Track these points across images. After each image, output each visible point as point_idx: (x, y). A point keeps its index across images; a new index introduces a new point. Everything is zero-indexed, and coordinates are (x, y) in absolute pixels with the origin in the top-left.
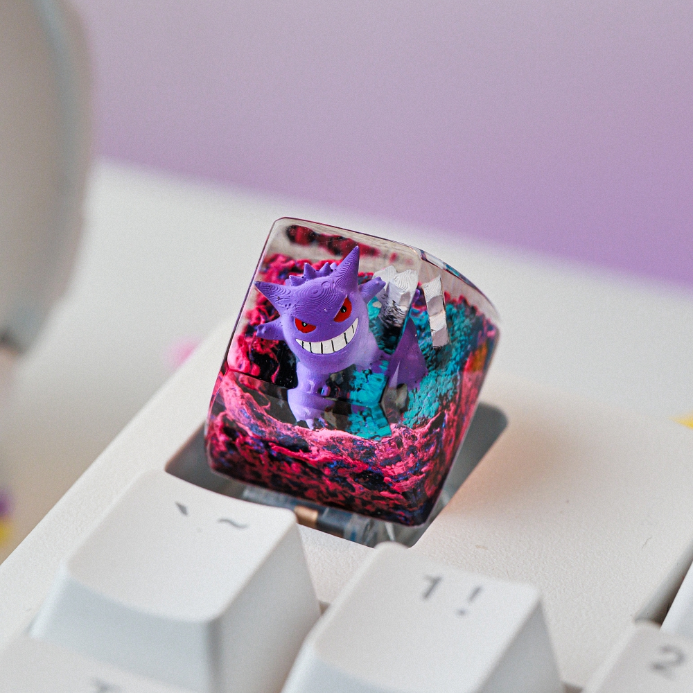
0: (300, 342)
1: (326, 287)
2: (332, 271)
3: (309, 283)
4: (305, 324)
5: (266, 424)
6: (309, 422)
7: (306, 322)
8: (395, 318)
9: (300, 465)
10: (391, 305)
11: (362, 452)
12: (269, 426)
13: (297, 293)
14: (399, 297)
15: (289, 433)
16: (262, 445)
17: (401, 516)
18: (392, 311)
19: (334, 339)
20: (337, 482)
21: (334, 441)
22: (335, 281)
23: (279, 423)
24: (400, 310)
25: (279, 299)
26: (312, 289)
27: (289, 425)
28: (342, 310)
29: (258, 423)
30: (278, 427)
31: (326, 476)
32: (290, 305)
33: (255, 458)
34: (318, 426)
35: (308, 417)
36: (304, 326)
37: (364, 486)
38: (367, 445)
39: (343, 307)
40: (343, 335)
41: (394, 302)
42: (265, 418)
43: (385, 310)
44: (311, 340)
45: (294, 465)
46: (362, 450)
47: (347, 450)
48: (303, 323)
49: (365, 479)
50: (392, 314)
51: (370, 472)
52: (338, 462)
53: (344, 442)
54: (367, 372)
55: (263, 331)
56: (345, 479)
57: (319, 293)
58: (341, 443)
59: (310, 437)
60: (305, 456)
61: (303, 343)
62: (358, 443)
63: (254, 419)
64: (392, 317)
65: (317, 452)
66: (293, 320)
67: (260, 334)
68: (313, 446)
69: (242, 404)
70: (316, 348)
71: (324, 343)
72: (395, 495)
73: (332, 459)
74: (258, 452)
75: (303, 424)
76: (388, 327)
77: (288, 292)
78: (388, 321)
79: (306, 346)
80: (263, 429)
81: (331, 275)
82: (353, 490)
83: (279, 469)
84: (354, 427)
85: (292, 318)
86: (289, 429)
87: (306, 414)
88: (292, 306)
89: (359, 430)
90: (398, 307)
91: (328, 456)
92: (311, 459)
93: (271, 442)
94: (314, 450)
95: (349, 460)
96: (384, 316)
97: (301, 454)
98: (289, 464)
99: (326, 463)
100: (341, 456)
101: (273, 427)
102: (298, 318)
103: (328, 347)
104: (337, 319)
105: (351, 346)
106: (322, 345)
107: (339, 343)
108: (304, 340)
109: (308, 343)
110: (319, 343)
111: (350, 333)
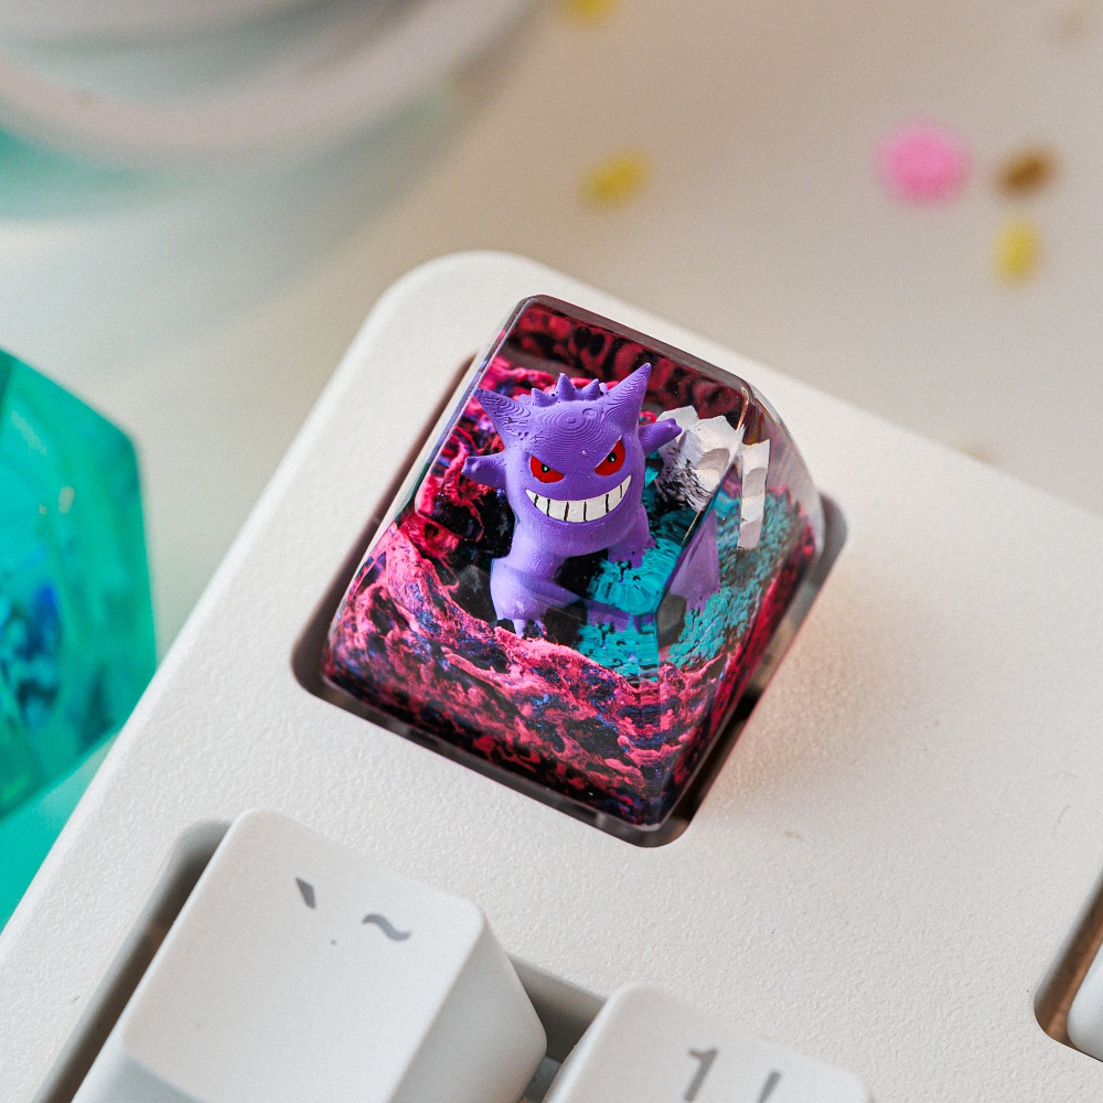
0: (532, 495)
1: (591, 416)
2: (602, 394)
3: (562, 406)
4: (546, 469)
5: (446, 614)
6: (519, 624)
8: (683, 486)
9: (483, 691)
10: (681, 466)
11: (593, 687)
12: (450, 618)
13: (541, 418)
14: (700, 457)
15: (480, 636)
16: (428, 647)
17: (625, 803)
18: (682, 475)
19: (588, 501)
20: (538, 730)
21: (554, 661)
22: (605, 410)
23: (467, 618)
24: (695, 475)
25: (511, 421)
27: (483, 624)
28: (609, 458)
29: (434, 612)
30: (465, 623)
31: (522, 718)
32: (526, 434)
33: (410, 668)
34: (531, 632)
35: (518, 616)
36: (543, 470)
37: (582, 745)
38: (605, 677)
39: (612, 454)
40: (604, 496)
41: (689, 462)
42: (446, 605)
43: (669, 473)
44: (551, 496)
45: (473, 690)
46: (595, 684)
47: (570, 680)
48: (543, 466)
49: (585, 733)
50: (680, 481)
51: (600, 723)
52: (550, 697)
53: (569, 666)
54: (624, 565)
55: (474, 467)
56: (552, 728)
57: (576, 425)
58: (564, 667)
59: (515, 649)
60: (498, 678)
61: (537, 498)
62: (592, 671)
63: (430, 604)
64: (680, 485)
65: (519, 675)
66: (527, 460)
67: (469, 471)
68: (516, 663)
69: (416, 576)
70: (557, 510)
71: (572, 504)
72: (630, 768)
73: (543, 691)
74: (418, 659)
76: (666, 500)
78: (669, 490)
79: (542, 504)
80: (440, 623)
81: (600, 400)
82: (562, 747)
83: (445, 693)
86: (481, 630)
87: (517, 609)
88: (529, 436)
90: (693, 470)
91: (536, 685)
92: (507, 686)
93: (446, 645)
94: (515, 671)
95: (571, 696)
96: (666, 482)
97: (491, 674)
98: (466, 687)
99: (530, 696)
100: (559, 688)
101: (456, 622)
102: (537, 456)
103: (577, 511)
104: (600, 470)
105: (613, 518)
106: (567, 507)
107: (596, 508)
108: (539, 493)
109: (546, 499)
110: (564, 503)
111: (615, 497)
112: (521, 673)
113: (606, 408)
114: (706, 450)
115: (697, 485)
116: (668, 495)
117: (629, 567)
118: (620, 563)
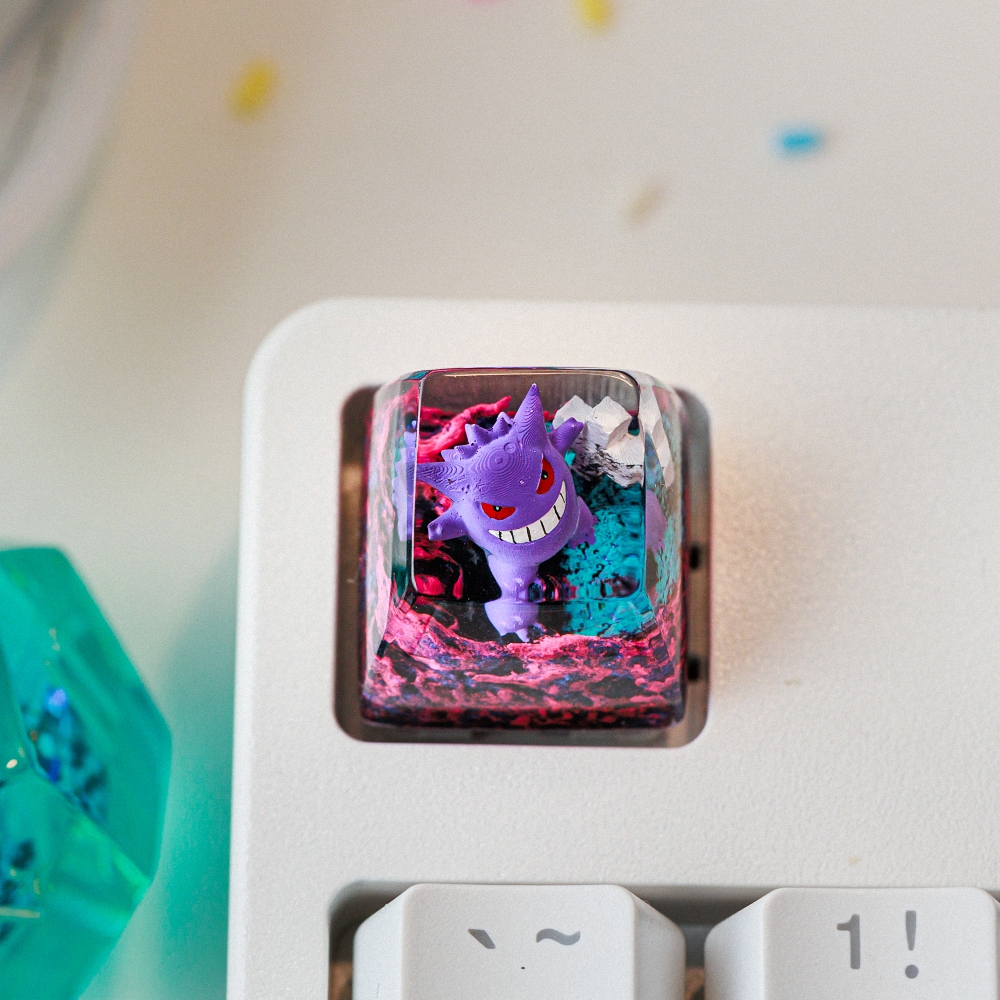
0: (495, 533)
1: (512, 450)
2: (510, 426)
3: (484, 451)
4: (497, 508)
5: (459, 649)
6: (522, 634)
7: (498, 504)
8: (600, 466)
9: (510, 691)
10: (592, 450)
11: (601, 655)
12: (464, 650)
13: (473, 469)
14: (606, 439)
15: (493, 654)
16: (453, 677)
17: (652, 719)
18: (596, 458)
19: (542, 519)
20: (566, 698)
21: (565, 651)
22: (520, 439)
23: (477, 645)
24: (608, 454)
25: (450, 482)
26: (493, 458)
27: (492, 644)
28: (542, 477)
29: (450, 652)
30: (477, 649)
31: (550, 696)
32: (468, 487)
33: (442, 696)
34: (534, 636)
35: (518, 627)
36: (495, 512)
37: (606, 696)
38: (609, 644)
39: (544, 473)
40: (553, 509)
41: (598, 446)
42: (457, 643)
43: (583, 458)
44: (511, 528)
45: (502, 692)
46: (602, 652)
47: (582, 657)
48: (494, 507)
49: (606, 688)
50: (596, 462)
51: (614, 677)
52: (570, 675)
53: (577, 649)
54: (583, 546)
55: (439, 531)
56: (578, 694)
57: (505, 463)
58: (573, 651)
59: (530, 654)
60: (521, 678)
61: (500, 534)
62: (596, 645)
63: (444, 648)
64: (597, 466)
65: (538, 670)
66: (478, 507)
67: (435, 536)
68: (531, 662)
69: (424, 632)
70: (521, 536)
71: (531, 527)
72: (653, 697)
73: (563, 674)
74: (449, 688)
75: (511, 637)
76: (589, 480)
77: (459, 470)
78: (589, 472)
79: (506, 536)
80: (457, 657)
81: (511, 432)
82: (591, 703)
83: (478, 702)
84: (575, 623)
85: (477, 504)
86: (492, 649)
88: (471, 488)
89: (582, 625)
90: (604, 451)
91: (556, 672)
92: (531, 680)
93: (468, 670)
94: (533, 668)
95: (587, 669)
96: (583, 467)
97: (513, 677)
98: (494, 692)
99: (554, 681)
100: (576, 666)
101: (470, 651)
102: (486, 502)
103: (537, 531)
104: (540, 491)
105: (565, 521)
106: (528, 529)
107: (550, 521)
108: (500, 530)
109: (508, 533)
110: (524, 529)
111: (560, 505)
112: (539, 667)
113: (521, 436)
114: (609, 433)
115: (612, 462)
116: (589, 475)
117: (587, 546)
118: (579, 547)
